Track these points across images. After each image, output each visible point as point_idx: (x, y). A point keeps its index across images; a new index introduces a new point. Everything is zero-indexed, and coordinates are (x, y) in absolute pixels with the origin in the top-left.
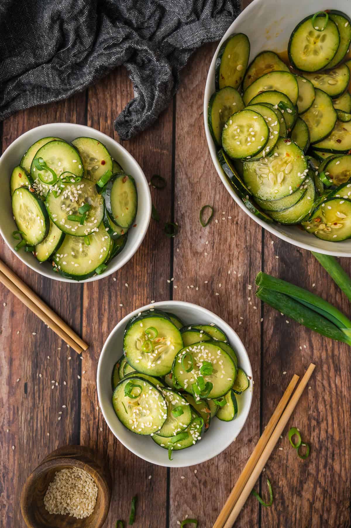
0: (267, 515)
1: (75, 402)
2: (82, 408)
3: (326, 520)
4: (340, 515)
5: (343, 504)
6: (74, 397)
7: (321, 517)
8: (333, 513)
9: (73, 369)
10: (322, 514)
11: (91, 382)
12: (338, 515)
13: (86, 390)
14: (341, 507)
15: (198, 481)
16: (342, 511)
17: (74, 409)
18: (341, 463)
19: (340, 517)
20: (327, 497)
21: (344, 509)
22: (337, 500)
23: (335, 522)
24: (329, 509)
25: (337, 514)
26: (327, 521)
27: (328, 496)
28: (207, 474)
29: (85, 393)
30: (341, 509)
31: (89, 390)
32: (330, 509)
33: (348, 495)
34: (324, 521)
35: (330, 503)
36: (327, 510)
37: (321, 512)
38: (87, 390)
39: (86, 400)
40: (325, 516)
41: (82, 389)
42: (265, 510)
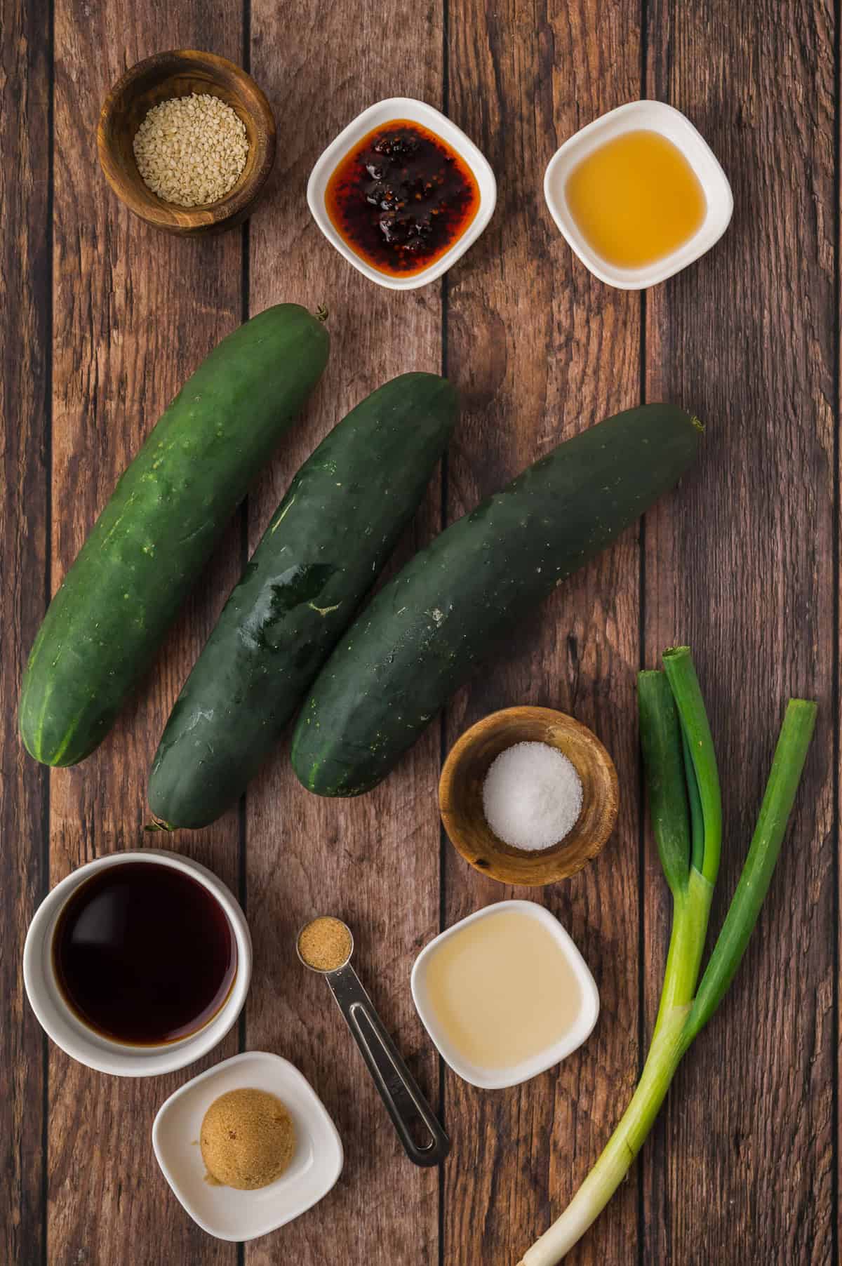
0: (457, 1103)
1: (36, 864)
2: (51, 876)
3: (586, 1112)
4: (616, 1101)
5: (622, 1076)
6: (34, 854)
7: (575, 1105)
8: (599, 1098)
9: (32, 793)
10: (576, 1098)
11: (70, 820)
12: (611, 1102)
13: (59, 837)
14: (618, 1084)
15: (305, 1031)
16: (619, 1092)
17: (36, 879)
18: (616, 989)
19: (615, 1106)
20: (586, 1062)
21: (624, 1088)
22: (608, 1069)
23: (605, 1116)
24: (591, 1089)
25: (608, 1097)
26: (587, 1115)
27: (589, 1061)
28: (326, 1014)
29: (59, 844)
30: (617, 1088)
31: (67, 838)
32: (594, 1088)
33: (632, 1057)
34: (580, 1113)
35: (593, 1075)
36: (587, 1090)
37: (574, 1096)
38: (63, 838)
39: (60, 860)
40: (584, 1103)
41: (51, 835)
42: (452, 1092)
